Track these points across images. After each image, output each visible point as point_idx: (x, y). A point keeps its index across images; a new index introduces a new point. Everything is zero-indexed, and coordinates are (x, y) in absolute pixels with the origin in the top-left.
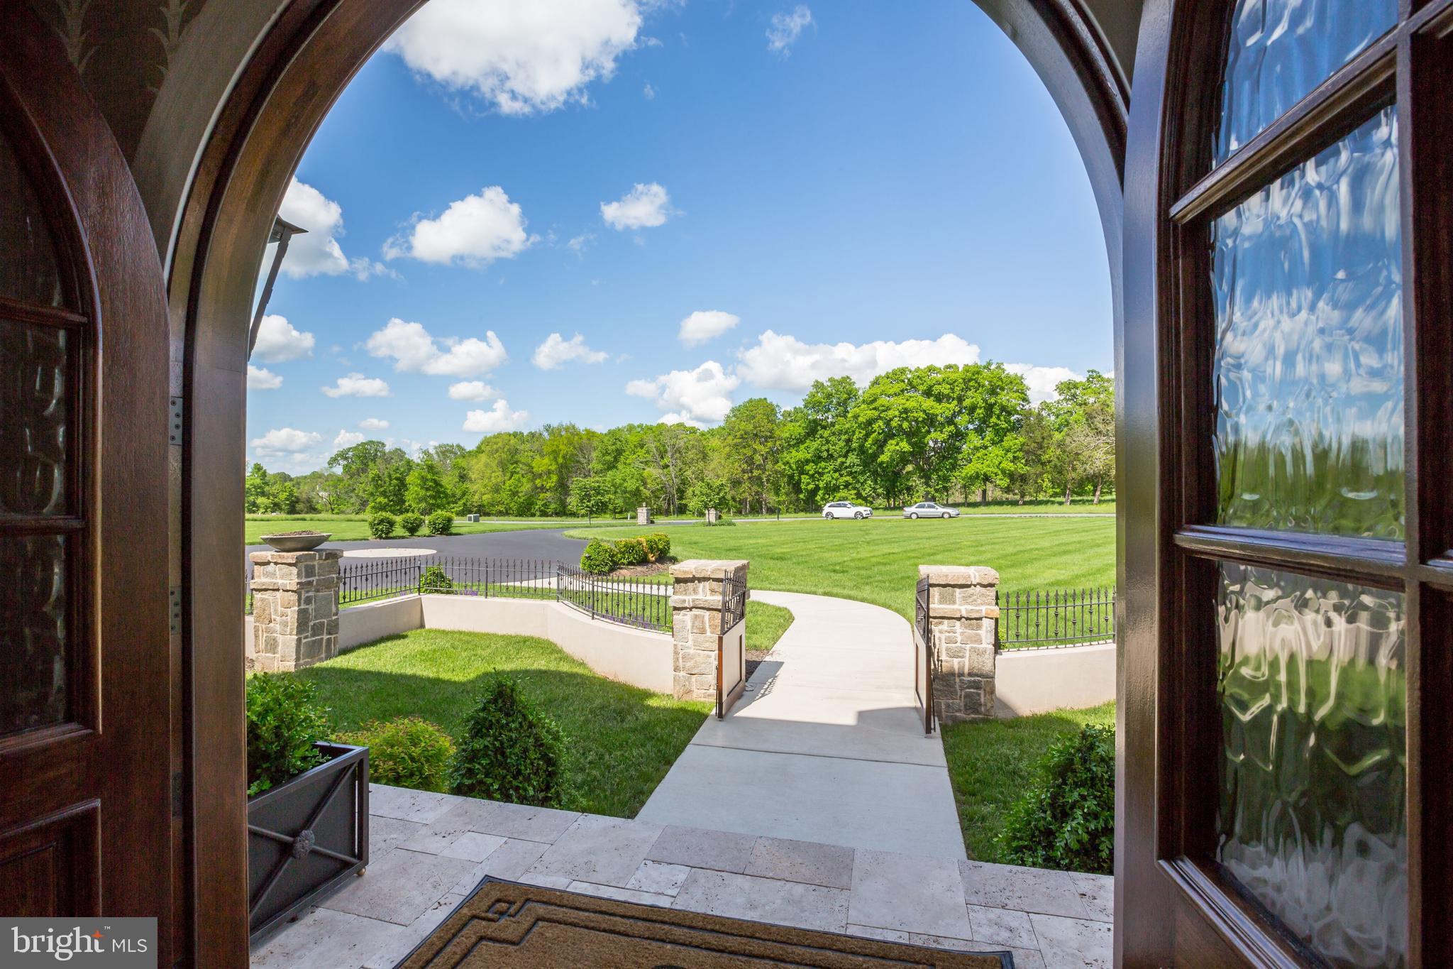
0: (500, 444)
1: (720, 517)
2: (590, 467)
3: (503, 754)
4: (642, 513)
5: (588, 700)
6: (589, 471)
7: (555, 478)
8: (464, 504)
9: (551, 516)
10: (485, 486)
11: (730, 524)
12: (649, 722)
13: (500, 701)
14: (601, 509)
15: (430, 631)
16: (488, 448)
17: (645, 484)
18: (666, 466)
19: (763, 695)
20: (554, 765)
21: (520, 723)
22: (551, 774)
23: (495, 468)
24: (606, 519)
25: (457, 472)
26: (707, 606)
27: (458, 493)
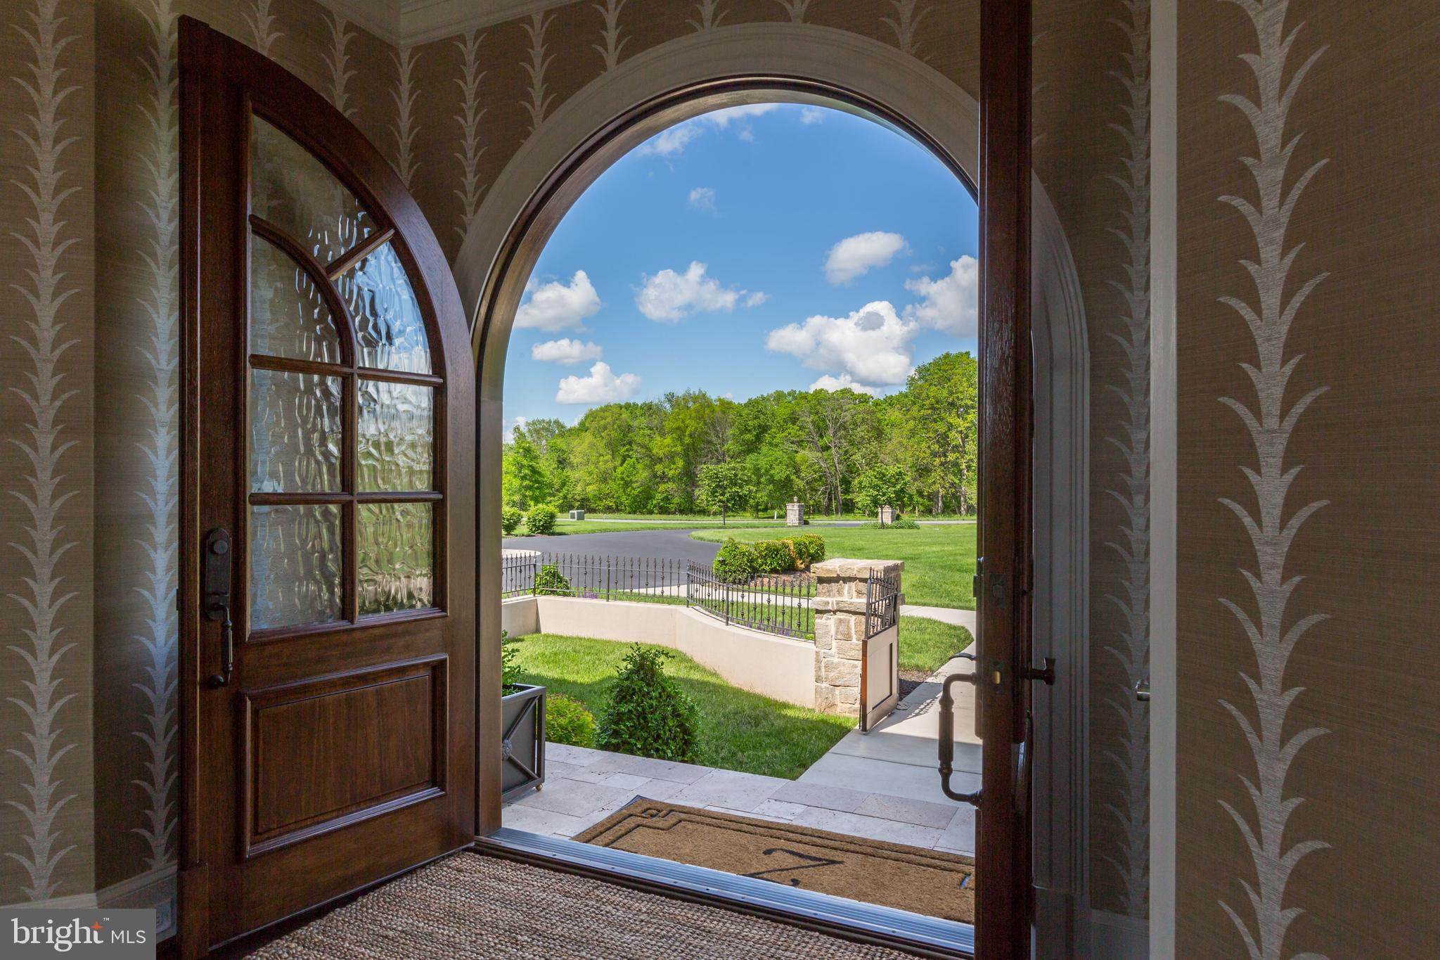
0: (609, 419)
1: (898, 517)
2: (726, 447)
3: (645, 718)
4: (793, 510)
5: (721, 705)
6: (724, 455)
7: (680, 463)
8: (565, 497)
9: (674, 513)
10: (590, 473)
11: (912, 526)
12: (786, 728)
13: (642, 672)
14: (739, 504)
15: (547, 636)
16: (594, 424)
17: (797, 472)
18: (827, 448)
19: (917, 715)
20: (690, 735)
21: (660, 693)
22: (687, 743)
23: (602, 451)
24: (747, 518)
25: (555, 456)
26: (853, 609)
27: (557, 482)
